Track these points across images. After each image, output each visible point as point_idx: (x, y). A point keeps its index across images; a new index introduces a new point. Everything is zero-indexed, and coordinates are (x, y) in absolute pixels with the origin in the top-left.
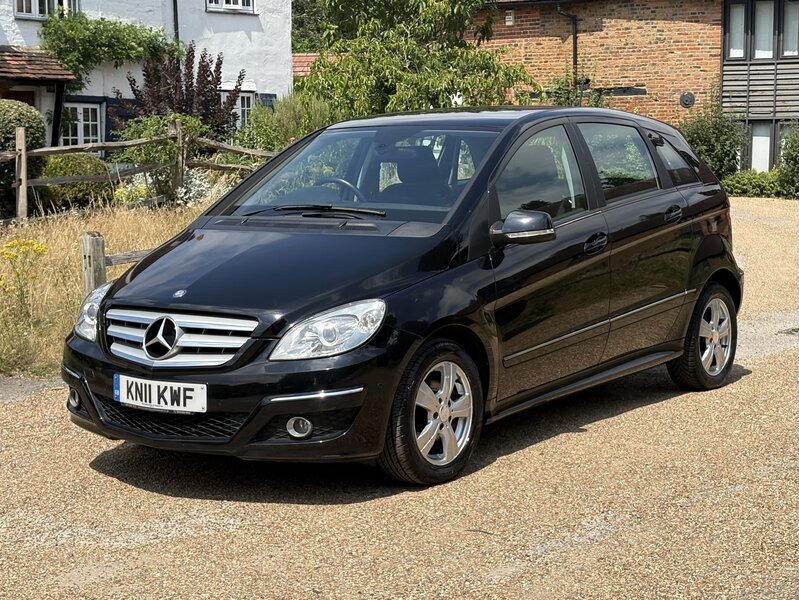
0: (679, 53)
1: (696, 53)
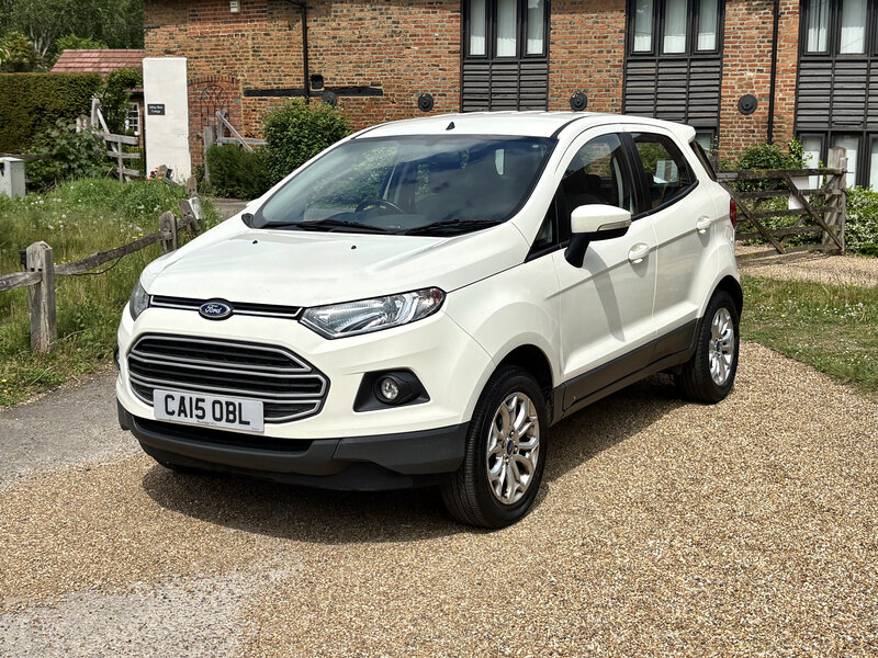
0: (416, 48)
1: (435, 49)
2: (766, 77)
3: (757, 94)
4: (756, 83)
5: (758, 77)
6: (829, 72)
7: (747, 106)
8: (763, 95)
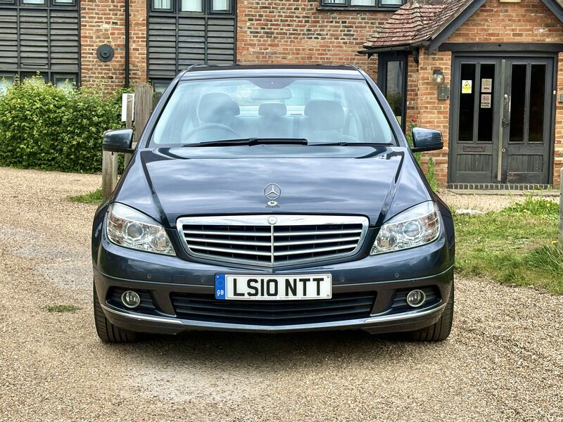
2: (120, 29)
3: (113, 44)
4: (112, 34)
5: (113, 29)
6: (173, 27)
7: (105, 54)
8: (119, 46)
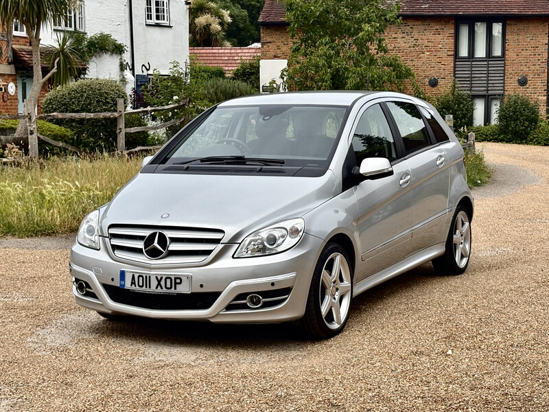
0: (428, 53)
1: (439, 54)
